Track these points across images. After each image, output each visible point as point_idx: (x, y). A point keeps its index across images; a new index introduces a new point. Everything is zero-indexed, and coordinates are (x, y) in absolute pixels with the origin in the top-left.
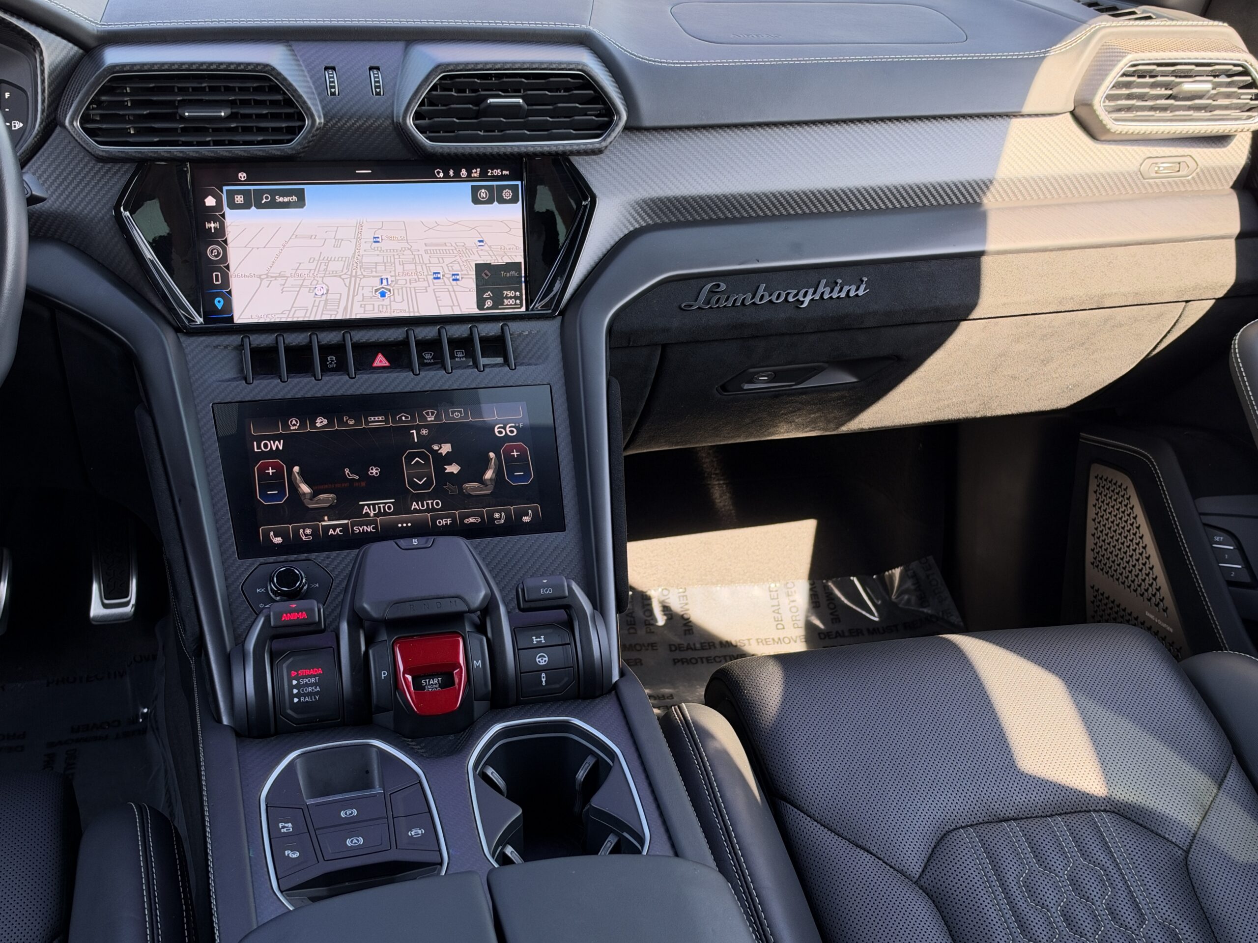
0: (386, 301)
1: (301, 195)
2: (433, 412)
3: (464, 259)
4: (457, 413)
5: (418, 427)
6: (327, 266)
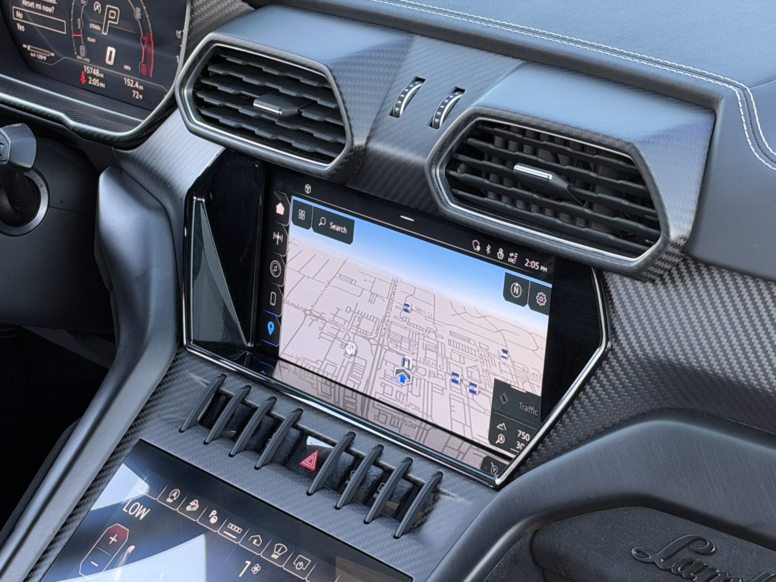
0: (405, 388)
1: (350, 225)
2: (283, 549)
3: (485, 367)
4: (301, 563)
5: (256, 560)
6: (360, 322)
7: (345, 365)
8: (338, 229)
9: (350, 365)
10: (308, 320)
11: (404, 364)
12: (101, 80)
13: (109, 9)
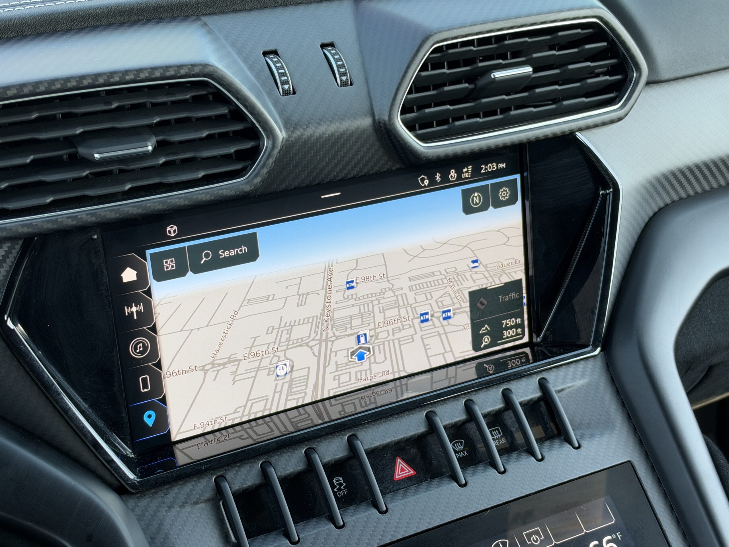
0: (365, 364)
3: (456, 288)
6: (290, 334)
8: (233, 253)
9: (286, 386)
10: (211, 374)
11: (359, 341)
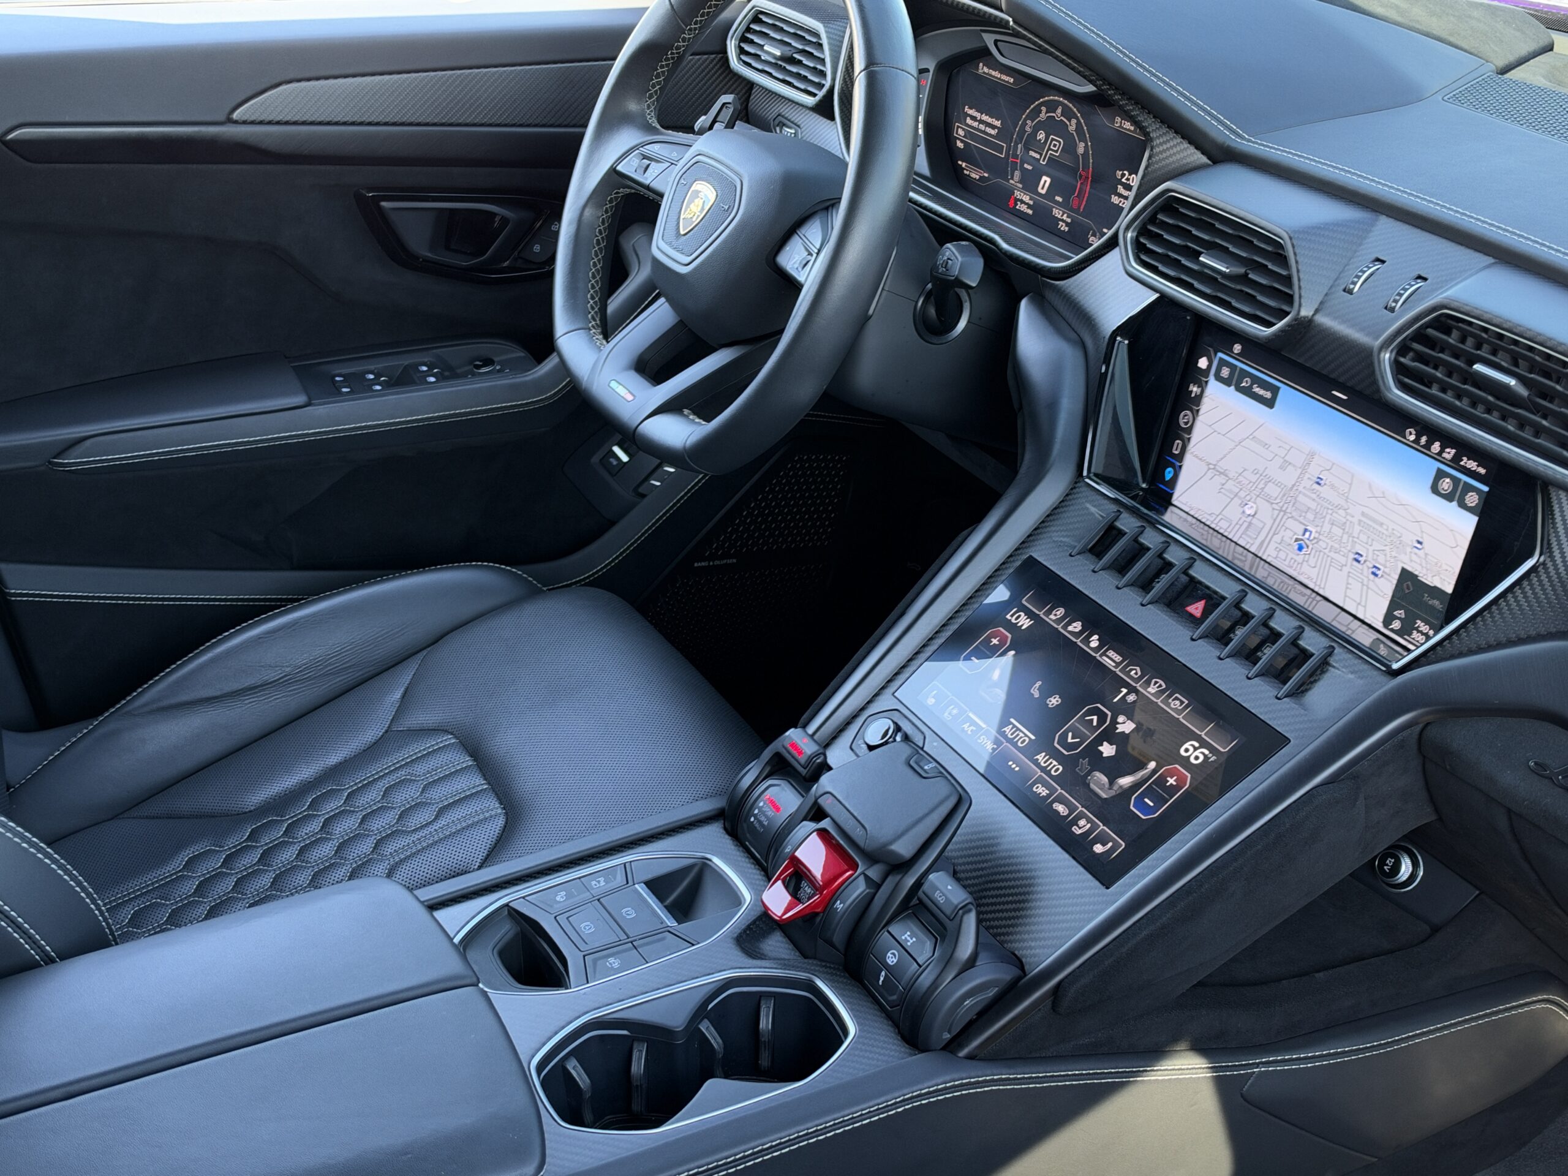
0: (1300, 557)
1: (1275, 391)
2: (1160, 686)
3: (1394, 554)
4: (1177, 702)
5: (1132, 690)
6: (1266, 485)
7: (1240, 522)
8: (1261, 392)
9: (1246, 524)
10: (1210, 474)
11: (1304, 535)
12: (1029, 206)
13: (1053, 140)
